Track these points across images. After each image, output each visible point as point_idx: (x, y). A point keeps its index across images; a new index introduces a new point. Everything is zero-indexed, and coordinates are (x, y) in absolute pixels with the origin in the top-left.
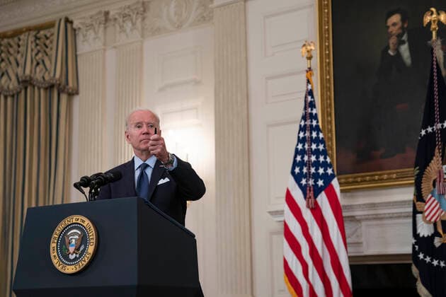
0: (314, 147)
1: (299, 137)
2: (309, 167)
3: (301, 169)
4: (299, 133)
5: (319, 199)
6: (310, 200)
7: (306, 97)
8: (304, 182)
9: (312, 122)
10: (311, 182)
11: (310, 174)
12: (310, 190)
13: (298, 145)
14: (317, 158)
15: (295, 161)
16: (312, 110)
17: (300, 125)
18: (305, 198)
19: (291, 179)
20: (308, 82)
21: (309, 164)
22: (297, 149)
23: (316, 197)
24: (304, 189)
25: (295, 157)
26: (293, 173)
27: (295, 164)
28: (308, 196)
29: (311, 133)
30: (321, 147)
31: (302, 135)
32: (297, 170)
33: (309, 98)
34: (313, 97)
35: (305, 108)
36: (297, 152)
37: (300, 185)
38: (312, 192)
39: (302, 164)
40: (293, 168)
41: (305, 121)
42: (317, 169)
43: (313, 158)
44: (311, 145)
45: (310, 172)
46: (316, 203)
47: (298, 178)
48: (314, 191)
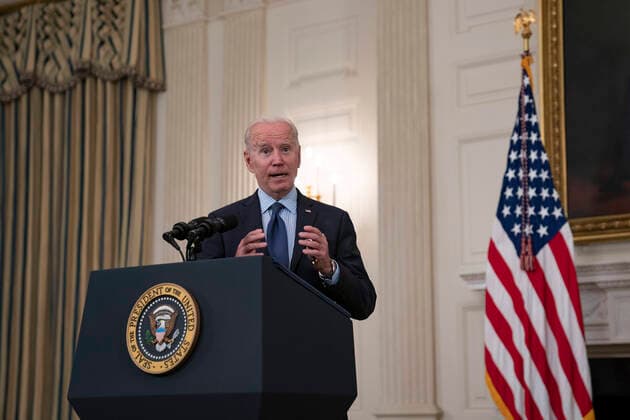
0: (533, 174)
1: (509, 160)
2: (525, 206)
3: (512, 210)
4: (510, 153)
5: (540, 256)
6: (527, 258)
7: (521, 97)
8: (516, 229)
9: (529, 135)
10: (528, 230)
11: (526, 218)
12: (526, 243)
13: (507, 172)
14: (538, 192)
15: (503, 196)
16: (530, 117)
17: (512, 141)
18: (519, 254)
19: (497, 225)
20: (525, 73)
21: (525, 202)
22: (506, 178)
23: (535, 252)
24: (516, 240)
25: (504, 190)
26: (500, 215)
27: (503, 201)
28: (523, 252)
29: (528, 154)
30: (544, 175)
31: (513, 156)
32: (506, 211)
33: (526, 99)
34: (531, 97)
35: (520, 115)
36: (506, 183)
37: (511, 235)
38: (530, 246)
39: (513, 202)
40: (500, 208)
41: (520, 134)
42: (537, 210)
43: (532, 193)
44: (529, 172)
45: (526, 215)
46: (536, 263)
47: (507, 223)
48: (532, 243)
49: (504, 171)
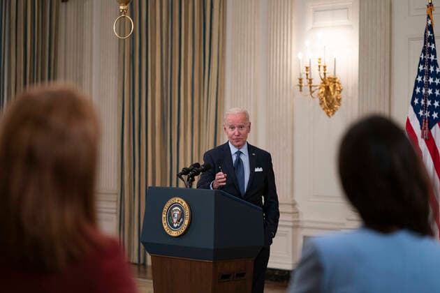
0: (431, 80)
1: (419, 69)
2: (426, 100)
3: (419, 101)
4: (419, 66)
5: (433, 131)
6: (425, 131)
7: (426, 32)
8: (421, 113)
9: (430, 56)
10: (427, 114)
11: (426, 107)
12: (425, 121)
13: (417, 77)
14: (434, 91)
15: (415, 92)
16: (430, 45)
17: (421, 58)
18: (421, 129)
19: (411, 109)
20: (429, 17)
21: (427, 97)
22: (416, 81)
23: (430, 128)
24: (420, 118)
25: (415, 88)
26: (413, 103)
27: (415, 95)
28: (423, 128)
29: (429, 67)
30: (437, 81)
31: (421, 68)
32: (416, 101)
33: (429, 33)
34: (432, 32)
35: (425, 44)
36: (417, 84)
37: (418, 116)
38: (427, 124)
39: (420, 96)
40: (413, 99)
41: (425, 55)
42: (432, 102)
43: (430, 92)
44: (429, 79)
45: (426, 105)
46: (430, 134)
47: (416, 108)
48: (429, 122)
49: (416, 77)
